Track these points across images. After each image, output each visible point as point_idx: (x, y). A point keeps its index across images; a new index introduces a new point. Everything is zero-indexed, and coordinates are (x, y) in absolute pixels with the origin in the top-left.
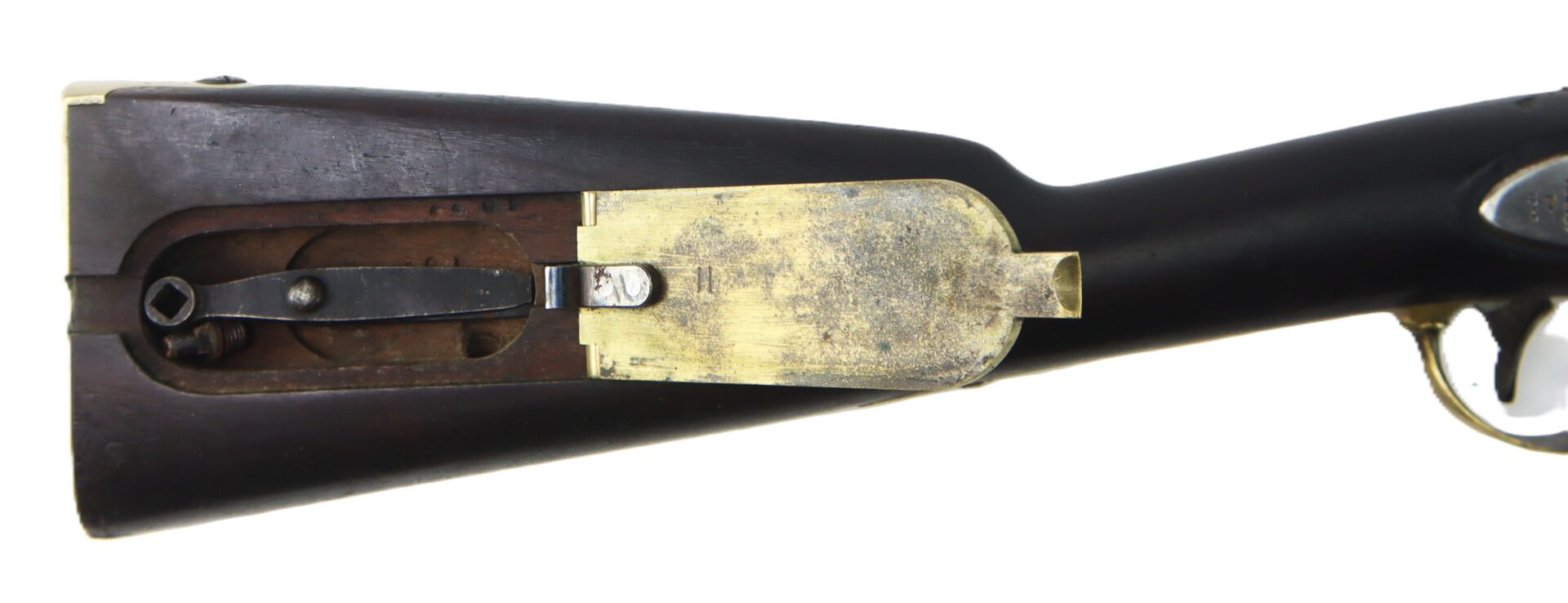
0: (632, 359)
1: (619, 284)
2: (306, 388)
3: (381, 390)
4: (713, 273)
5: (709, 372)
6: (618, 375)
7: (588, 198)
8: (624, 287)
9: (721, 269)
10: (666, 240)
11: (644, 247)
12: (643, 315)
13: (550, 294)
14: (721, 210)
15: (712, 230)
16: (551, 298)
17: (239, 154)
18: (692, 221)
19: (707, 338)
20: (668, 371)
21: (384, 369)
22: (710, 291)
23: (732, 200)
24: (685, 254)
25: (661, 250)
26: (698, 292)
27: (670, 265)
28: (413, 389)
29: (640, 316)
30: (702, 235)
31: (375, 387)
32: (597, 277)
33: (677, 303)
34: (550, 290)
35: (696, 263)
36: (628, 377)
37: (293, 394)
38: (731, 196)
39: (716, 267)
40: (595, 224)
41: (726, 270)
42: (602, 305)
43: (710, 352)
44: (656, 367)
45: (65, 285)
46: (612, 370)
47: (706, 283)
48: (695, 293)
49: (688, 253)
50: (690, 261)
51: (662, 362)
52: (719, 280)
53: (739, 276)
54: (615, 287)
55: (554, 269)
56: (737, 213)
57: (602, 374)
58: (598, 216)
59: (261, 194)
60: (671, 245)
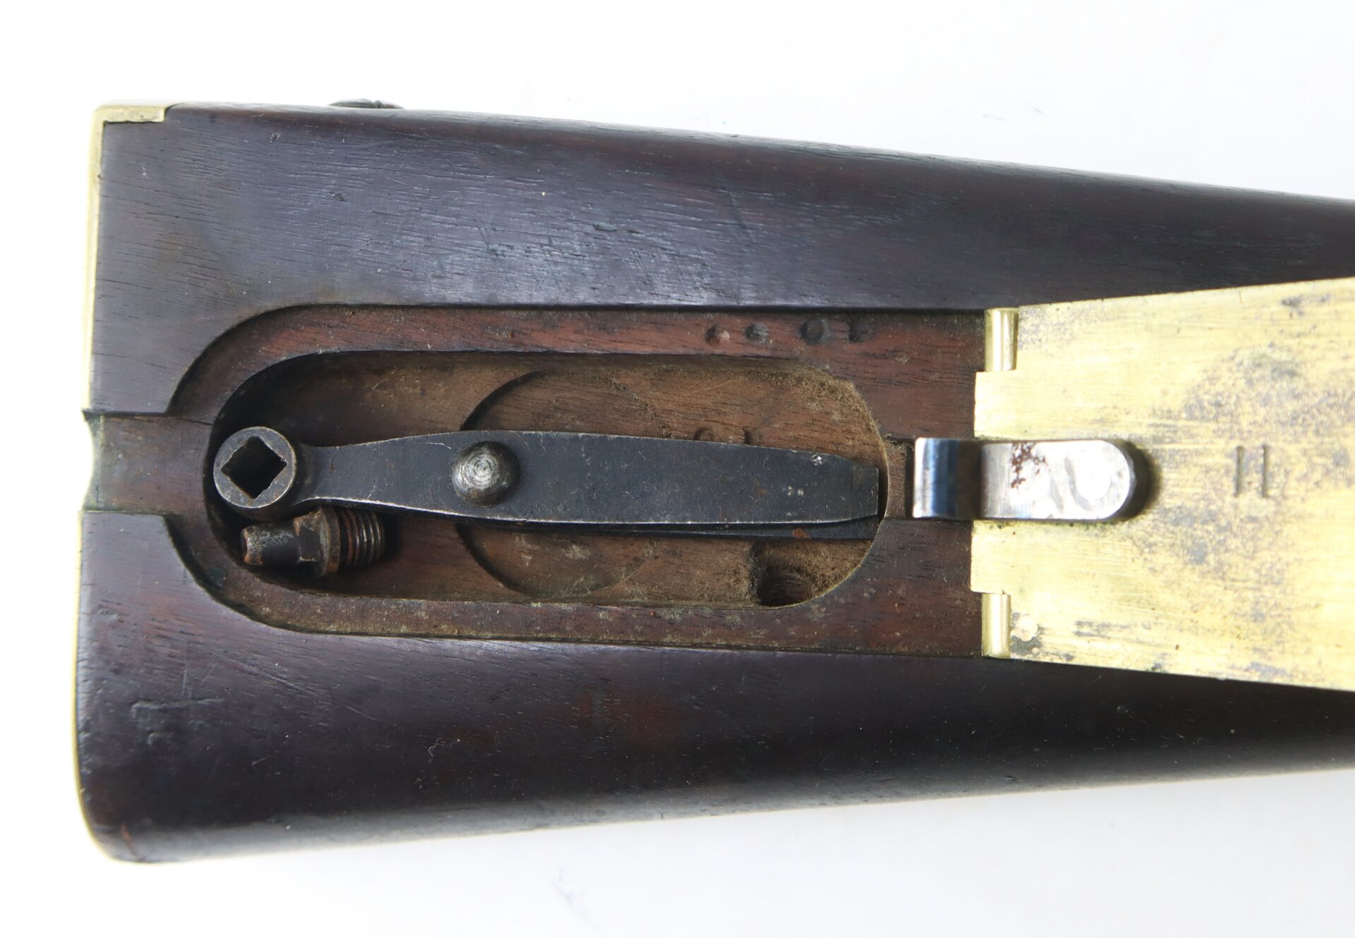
0: (1079, 624)
1: (1063, 476)
2: (473, 633)
3: (602, 647)
4: (1273, 458)
5: (1256, 658)
6: (1047, 653)
7: (998, 320)
8: (1073, 482)
9: (1293, 450)
10: (1165, 393)
11: (1115, 407)
12: (1106, 540)
13: (924, 489)
14: (1297, 329)
15: (1274, 370)
16: (924, 497)
17: (380, 218)
18: (1230, 353)
19: (1254, 589)
20: (1159, 651)
21: (610, 611)
22: (1264, 493)
23: (1325, 309)
24: (1209, 421)
25: (1154, 413)
26: (1236, 495)
27: (1172, 442)
28: (658, 649)
29: (1101, 541)
30: (1250, 382)
31: (593, 641)
32: (1017, 462)
33: (1183, 517)
34: (924, 481)
35: (1231, 438)
36: (1069, 657)
37: (448, 644)
38: (1323, 300)
39: (1281, 444)
40: (1014, 367)
41: (1305, 452)
42: (1024, 516)
43: (1258, 617)
44: (1131, 642)
45: (84, 427)
46: (1035, 643)
47: (1255, 478)
48: (1229, 499)
49: (1216, 419)
50: (1218, 433)
51: (1146, 632)
52: (1287, 473)
53: (1337, 464)
54: (1052, 482)
55: (931, 441)
56: (1338, 334)
57: (1012, 649)
58: (1019, 353)
59: (414, 288)
60: (1176, 403)
